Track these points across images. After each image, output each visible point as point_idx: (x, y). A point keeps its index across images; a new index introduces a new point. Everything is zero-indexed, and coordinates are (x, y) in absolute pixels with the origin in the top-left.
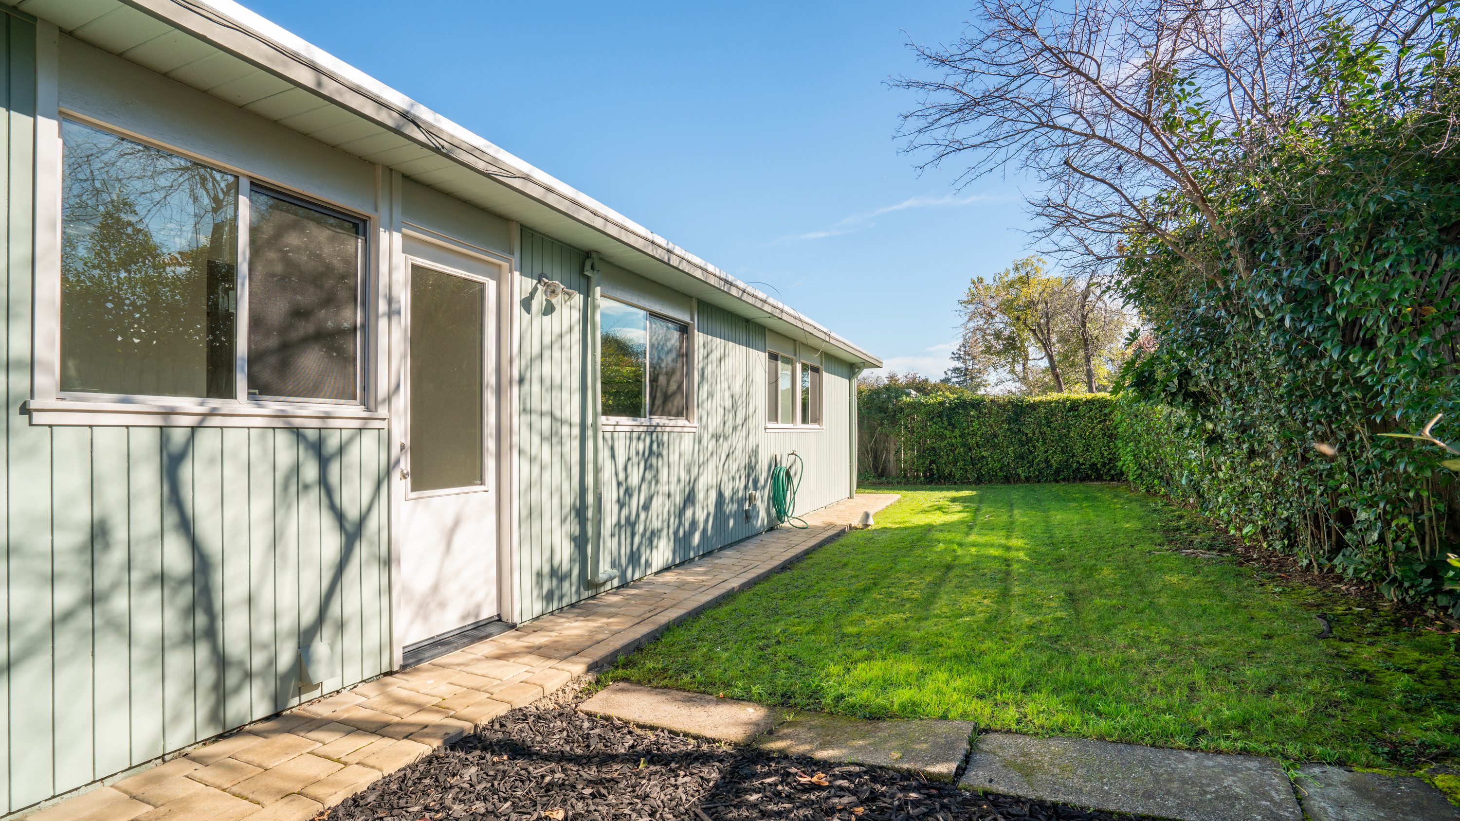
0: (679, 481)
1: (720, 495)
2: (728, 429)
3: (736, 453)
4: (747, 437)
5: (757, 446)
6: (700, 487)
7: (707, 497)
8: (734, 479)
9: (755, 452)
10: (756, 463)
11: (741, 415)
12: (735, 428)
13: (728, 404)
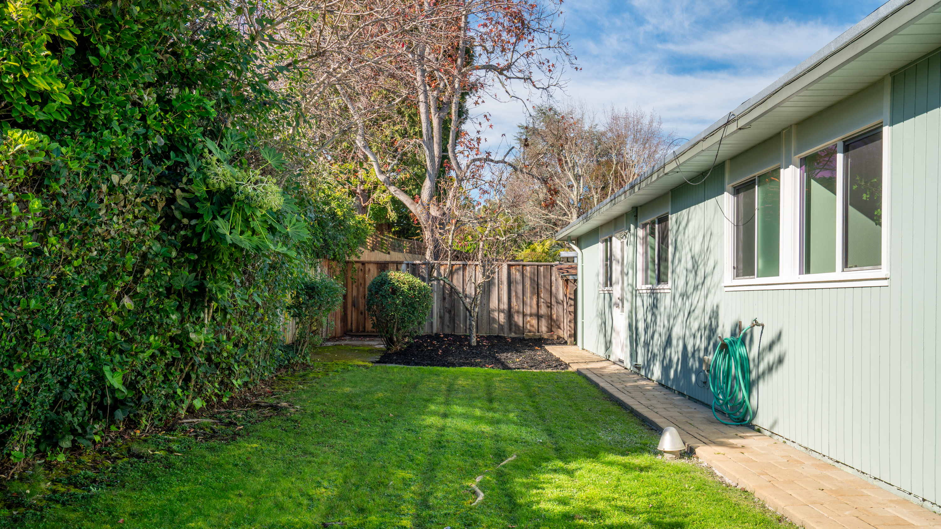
0: (664, 326)
1: (685, 347)
2: (690, 290)
3: (697, 312)
4: (706, 297)
5: (717, 307)
6: (674, 335)
7: (678, 345)
8: (694, 336)
9: (715, 314)
10: (717, 326)
11: (701, 274)
12: (696, 288)
13: (690, 266)
